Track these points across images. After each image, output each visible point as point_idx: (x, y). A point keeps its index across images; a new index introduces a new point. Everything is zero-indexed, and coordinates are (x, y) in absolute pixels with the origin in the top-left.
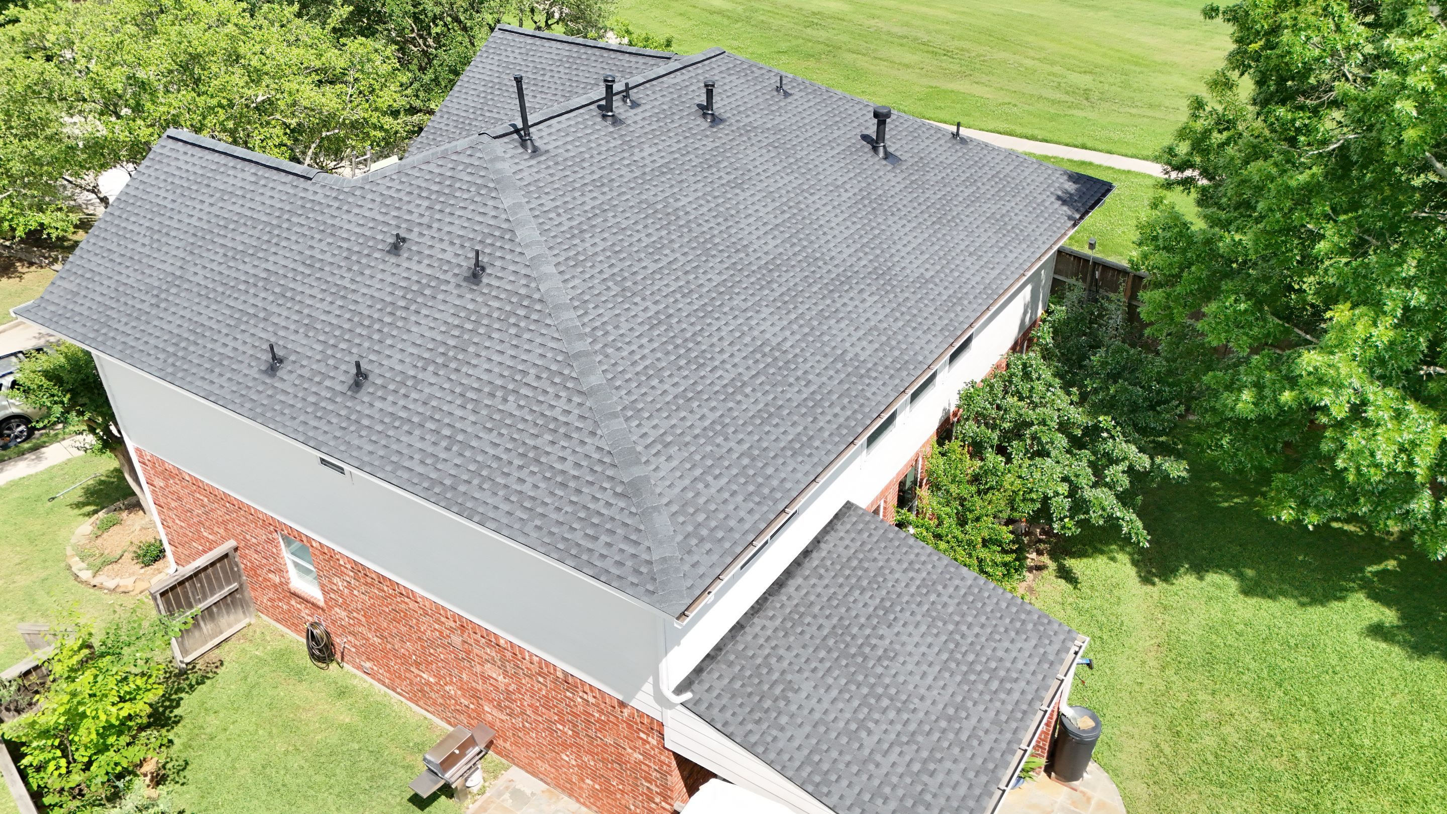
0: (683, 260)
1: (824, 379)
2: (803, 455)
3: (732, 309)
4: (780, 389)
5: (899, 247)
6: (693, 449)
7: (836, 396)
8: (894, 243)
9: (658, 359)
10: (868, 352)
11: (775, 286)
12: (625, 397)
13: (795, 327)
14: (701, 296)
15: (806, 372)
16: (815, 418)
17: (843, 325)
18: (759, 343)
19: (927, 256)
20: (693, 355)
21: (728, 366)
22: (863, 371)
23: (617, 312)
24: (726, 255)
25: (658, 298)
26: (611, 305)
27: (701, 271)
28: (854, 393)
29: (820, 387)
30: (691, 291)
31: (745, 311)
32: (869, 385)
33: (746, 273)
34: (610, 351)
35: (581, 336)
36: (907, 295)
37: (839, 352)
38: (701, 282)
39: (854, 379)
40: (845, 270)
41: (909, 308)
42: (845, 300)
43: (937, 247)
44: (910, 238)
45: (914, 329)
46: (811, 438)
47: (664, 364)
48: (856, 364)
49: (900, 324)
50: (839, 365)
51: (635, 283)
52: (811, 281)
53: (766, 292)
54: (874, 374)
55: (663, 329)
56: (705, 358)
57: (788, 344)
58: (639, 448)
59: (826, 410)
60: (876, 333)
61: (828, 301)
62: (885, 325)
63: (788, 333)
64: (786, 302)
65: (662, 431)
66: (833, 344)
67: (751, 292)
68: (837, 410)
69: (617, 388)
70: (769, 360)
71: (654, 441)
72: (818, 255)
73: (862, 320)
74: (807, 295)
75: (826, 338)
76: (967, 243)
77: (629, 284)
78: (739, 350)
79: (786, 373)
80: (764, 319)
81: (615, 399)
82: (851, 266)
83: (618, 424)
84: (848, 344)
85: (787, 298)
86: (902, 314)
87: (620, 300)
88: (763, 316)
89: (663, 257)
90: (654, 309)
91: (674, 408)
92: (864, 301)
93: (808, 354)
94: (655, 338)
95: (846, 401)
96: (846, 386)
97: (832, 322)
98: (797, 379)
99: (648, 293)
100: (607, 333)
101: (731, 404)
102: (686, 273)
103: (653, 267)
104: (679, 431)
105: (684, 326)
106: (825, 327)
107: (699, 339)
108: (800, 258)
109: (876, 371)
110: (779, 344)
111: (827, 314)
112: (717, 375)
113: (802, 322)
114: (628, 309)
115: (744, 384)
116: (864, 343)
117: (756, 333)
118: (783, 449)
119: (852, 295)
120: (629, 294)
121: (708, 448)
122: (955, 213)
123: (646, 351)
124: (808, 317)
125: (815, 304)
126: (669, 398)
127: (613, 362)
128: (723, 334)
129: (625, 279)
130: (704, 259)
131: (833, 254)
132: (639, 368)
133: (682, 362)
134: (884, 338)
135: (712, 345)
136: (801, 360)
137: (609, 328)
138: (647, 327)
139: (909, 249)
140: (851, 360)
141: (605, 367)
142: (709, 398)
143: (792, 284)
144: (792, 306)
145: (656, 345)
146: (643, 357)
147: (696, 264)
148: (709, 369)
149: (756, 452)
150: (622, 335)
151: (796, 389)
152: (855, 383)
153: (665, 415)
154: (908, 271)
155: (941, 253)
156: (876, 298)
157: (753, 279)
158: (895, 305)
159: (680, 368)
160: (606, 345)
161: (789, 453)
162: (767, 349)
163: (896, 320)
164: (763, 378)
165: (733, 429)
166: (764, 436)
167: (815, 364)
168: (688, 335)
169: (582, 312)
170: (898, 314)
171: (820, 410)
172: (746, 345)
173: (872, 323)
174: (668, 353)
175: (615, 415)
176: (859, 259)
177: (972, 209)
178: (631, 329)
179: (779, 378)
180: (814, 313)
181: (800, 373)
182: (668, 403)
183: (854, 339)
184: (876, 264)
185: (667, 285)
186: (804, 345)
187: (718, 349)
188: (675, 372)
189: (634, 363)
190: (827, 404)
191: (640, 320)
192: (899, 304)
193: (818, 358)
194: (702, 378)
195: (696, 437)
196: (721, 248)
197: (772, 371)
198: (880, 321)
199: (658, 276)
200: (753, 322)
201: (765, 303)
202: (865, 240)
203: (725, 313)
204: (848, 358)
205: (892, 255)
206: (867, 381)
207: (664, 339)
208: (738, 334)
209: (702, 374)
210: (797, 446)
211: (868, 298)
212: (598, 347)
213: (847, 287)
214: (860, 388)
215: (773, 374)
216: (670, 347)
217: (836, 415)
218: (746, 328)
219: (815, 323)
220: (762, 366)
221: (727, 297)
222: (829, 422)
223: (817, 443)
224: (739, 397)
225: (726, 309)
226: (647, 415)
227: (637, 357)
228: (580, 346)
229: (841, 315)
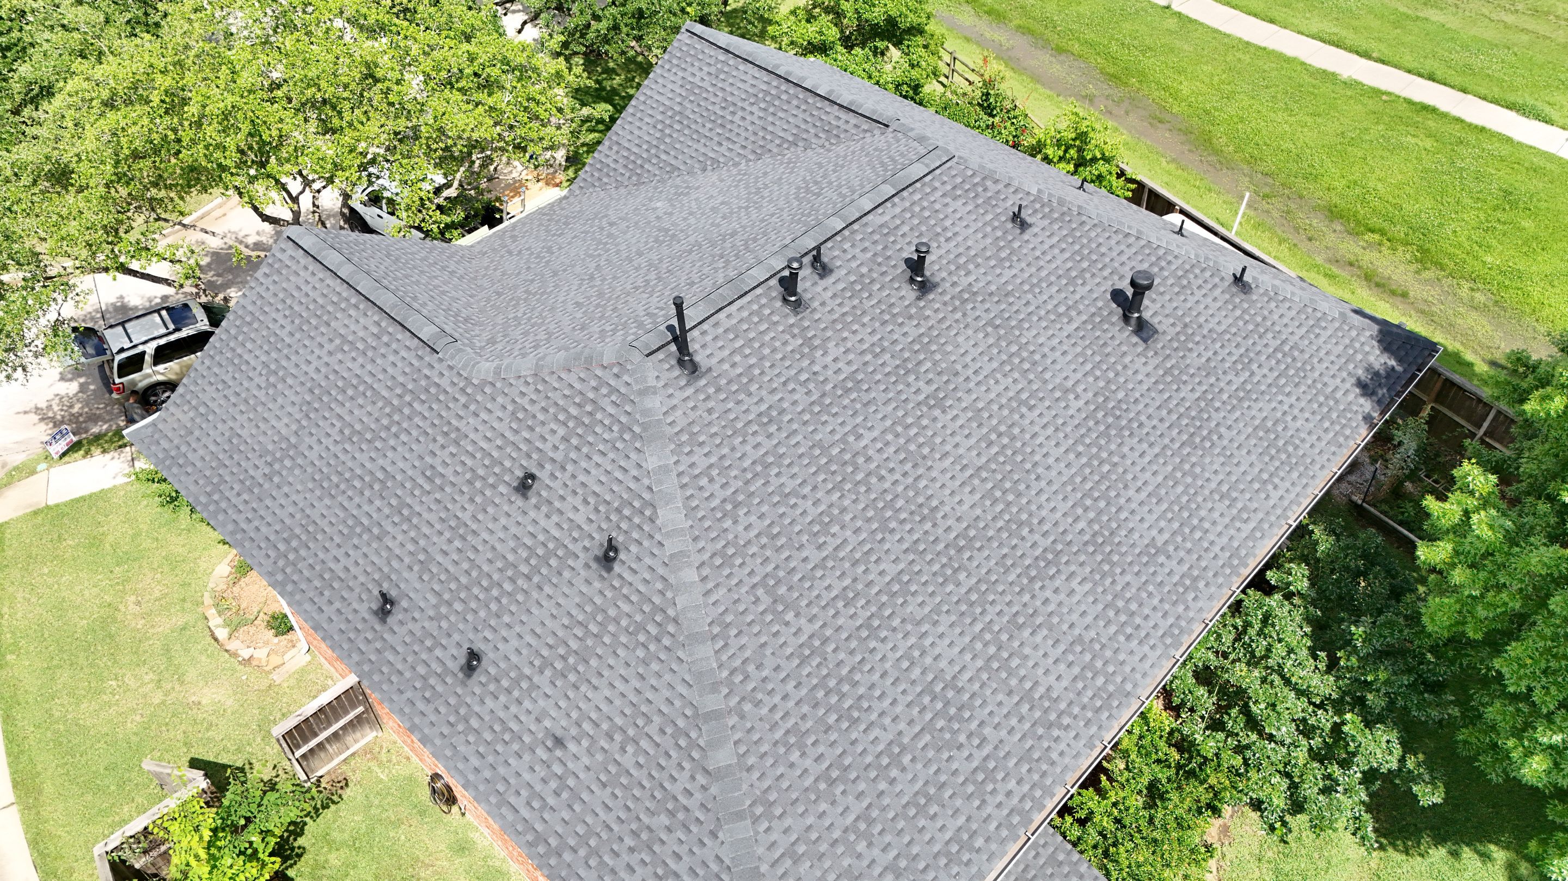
0: (853, 540)
1: (1003, 733)
2: (960, 863)
3: (903, 621)
4: (945, 755)
5: (1131, 492)
6: (827, 864)
7: (1015, 760)
8: (1126, 487)
9: (804, 717)
10: (1065, 683)
11: (962, 576)
12: (757, 784)
13: (979, 646)
14: (868, 602)
15: (982, 724)
16: (984, 801)
17: (1038, 639)
18: (930, 677)
19: (1165, 506)
20: (848, 703)
21: (887, 721)
22: (1053, 717)
23: (763, 639)
24: (908, 527)
25: (815, 610)
26: (756, 629)
27: (873, 558)
28: (1036, 756)
29: (996, 748)
30: (857, 595)
31: (919, 623)
32: (1057, 739)
33: (929, 557)
34: (747, 707)
35: (715, 687)
36: (1128, 578)
37: (1028, 685)
38: (871, 577)
39: (1040, 731)
40: (1054, 542)
41: (1128, 601)
42: (1048, 593)
43: (1180, 489)
44: (1148, 475)
45: (1129, 638)
46: (973, 835)
47: (809, 724)
48: (1047, 704)
49: (1113, 629)
50: (1025, 708)
51: (790, 589)
52: (1009, 562)
53: (950, 587)
54: (1066, 720)
55: (814, 664)
56: (859, 709)
57: (966, 676)
58: (764, 868)
59: (998, 786)
60: (1078, 649)
61: (1026, 598)
62: (1092, 634)
63: (968, 657)
64: (972, 604)
65: (793, 838)
66: (1022, 672)
67: (930, 589)
68: (1012, 784)
69: (749, 769)
70: (939, 705)
71: (783, 855)
72: (1024, 517)
73: (1065, 627)
74: (1000, 589)
75: (1015, 662)
76: (1221, 477)
77: (782, 590)
78: (904, 692)
79: (956, 726)
80: (941, 636)
81: (745, 787)
82: (1065, 531)
83: (744, 829)
84: (1040, 671)
85: (974, 597)
86: (1117, 612)
87: (769, 618)
88: (941, 629)
89: (829, 539)
90: (808, 629)
91: (813, 797)
92: (1072, 592)
93: (988, 692)
94: (804, 679)
95: (1026, 767)
96: (1029, 743)
97: (1026, 633)
98: (970, 735)
99: (804, 603)
100: (747, 677)
101: (883, 786)
102: (855, 563)
103: (815, 556)
104: (814, 836)
105: (842, 656)
106: (1016, 644)
107: (857, 677)
108: (1000, 524)
109: (1070, 715)
110: (954, 677)
111: (1021, 620)
112: (872, 738)
113: (988, 636)
114: (776, 634)
115: (904, 749)
116: (1062, 667)
117: (928, 660)
118: (936, 856)
119: (1057, 583)
120: (780, 608)
121: (846, 862)
122: (1213, 424)
123: (791, 704)
124: (996, 628)
125: (1009, 604)
126: (808, 782)
127: (749, 725)
128: (888, 665)
129: (778, 582)
130: (879, 537)
131: (1044, 513)
132: (778, 734)
133: (832, 719)
134: (1088, 657)
135: (872, 686)
136: (978, 702)
137: (751, 668)
138: (797, 661)
139: (1143, 495)
140: (1041, 698)
141: (737, 736)
142: (858, 777)
143: (984, 571)
144: (979, 610)
145: (804, 691)
146: (786, 715)
147: (868, 546)
148: (863, 727)
149: (903, 863)
150: (764, 680)
151: (966, 753)
152: (1040, 737)
153: (801, 810)
154: (1136, 536)
155: (1184, 499)
156: (1088, 586)
157: (936, 567)
158: (1110, 597)
159: (828, 729)
160: (743, 699)
161: (943, 861)
162: (938, 688)
163: (1109, 622)
164: (928, 738)
165: (879, 827)
166: (916, 836)
167: (995, 709)
168: (844, 671)
169: (721, 643)
170: (1111, 613)
171: (990, 787)
172: (913, 682)
173: (1077, 632)
174: (816, 706)
175: (740, 816)
176: (1077, 519)
177: (1238, 414)
178: (777, 668)
179: (948, 736)
180: (1006, 619)
181: (974, 725)
182: (807, 789)
183: (1050, 661)
184: (1096, 527)
185: (828, 588)
186: (985, 676)
187: (877, 693)
188: (822, 736)
189: (773, 727)
190: (1000, 776)
191: (789, 651)
192: (1115, 596)
193: (1000, 697)
194: (853, 743)
195: (835, 843)
196: (903, 516)
197: (940, 723)
198: (1087, 628)
199: (819, 573)
200: (927, 642)
201: (945, 608)
202: (1088, 485)
203: (894, 630)
204: (1037, 696)
205: (1120, 509)
206: (1056, 733)
207: (815, 681)
208: (905, 664)
209: (854, 736)
210: (954, 848)
211: (1078, 589)
212: (733, 701)
213: (1052, 571)
214: (1046, 745)
215: (941, 730)
216: (820, 694)
217: (1009, 794)
218: (916, 653)
219: (1004, 637)
220: (928, 716)
221: (900, 601)
222: (999, 805)
223: (979, 842)
224: (894, 773)
225: (896, 622)
226: (778, 811)
227: (778, 716)
228: (712, 702)
229: (1039, 620)
